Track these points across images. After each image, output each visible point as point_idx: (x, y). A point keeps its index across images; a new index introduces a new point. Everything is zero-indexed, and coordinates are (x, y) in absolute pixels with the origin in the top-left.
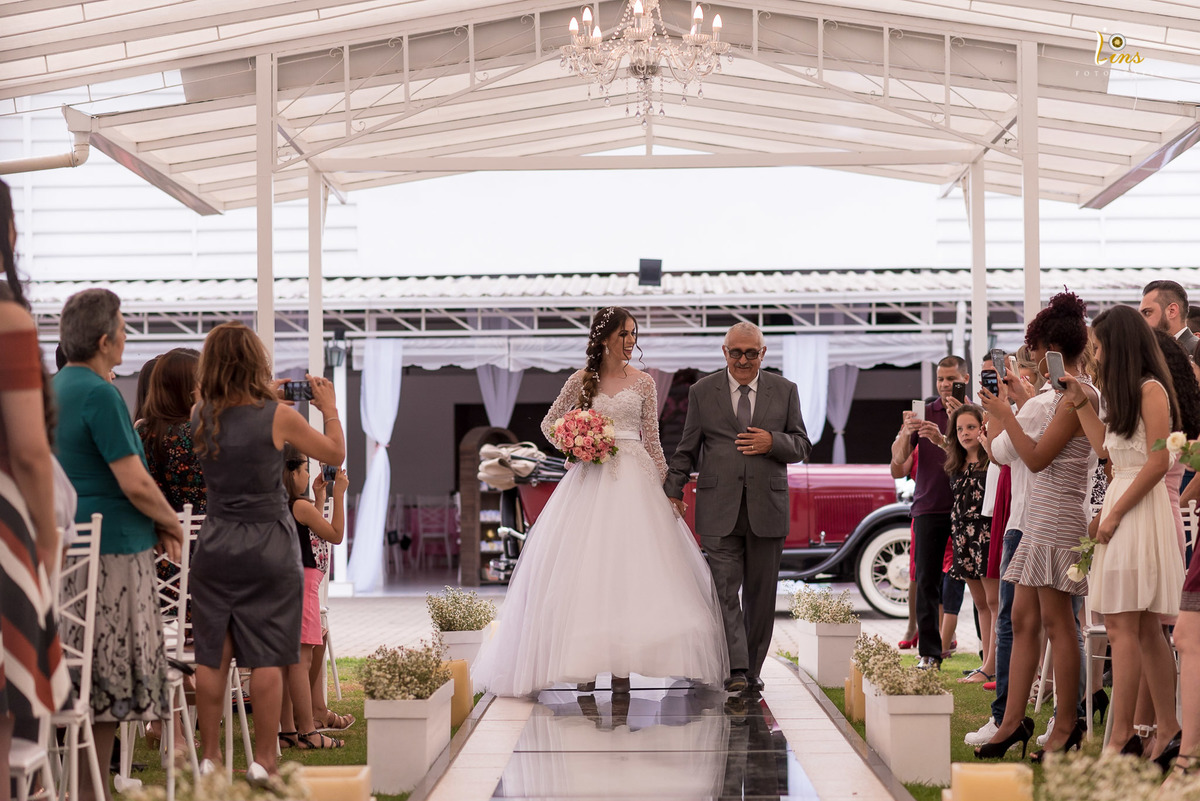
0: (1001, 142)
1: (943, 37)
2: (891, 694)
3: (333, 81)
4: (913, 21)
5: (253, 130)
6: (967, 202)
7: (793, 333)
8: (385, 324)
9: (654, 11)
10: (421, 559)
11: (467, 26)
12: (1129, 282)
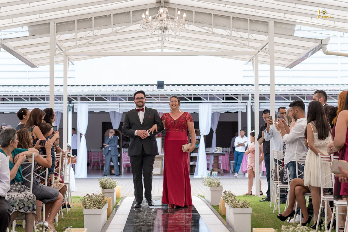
0: (264, 49)
1: (247, 19)
2: (234, 208)
3: (72, 30)
4: (239, 15)
5: (48, 44)
6: (253, 66)
7: (202, 103)
8: (83, 99)
9: (166, 12)
10: (92, 167)
11: (111, 15)
12: (298, 89)
